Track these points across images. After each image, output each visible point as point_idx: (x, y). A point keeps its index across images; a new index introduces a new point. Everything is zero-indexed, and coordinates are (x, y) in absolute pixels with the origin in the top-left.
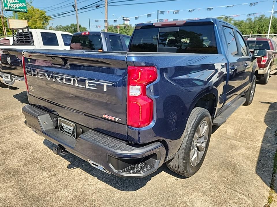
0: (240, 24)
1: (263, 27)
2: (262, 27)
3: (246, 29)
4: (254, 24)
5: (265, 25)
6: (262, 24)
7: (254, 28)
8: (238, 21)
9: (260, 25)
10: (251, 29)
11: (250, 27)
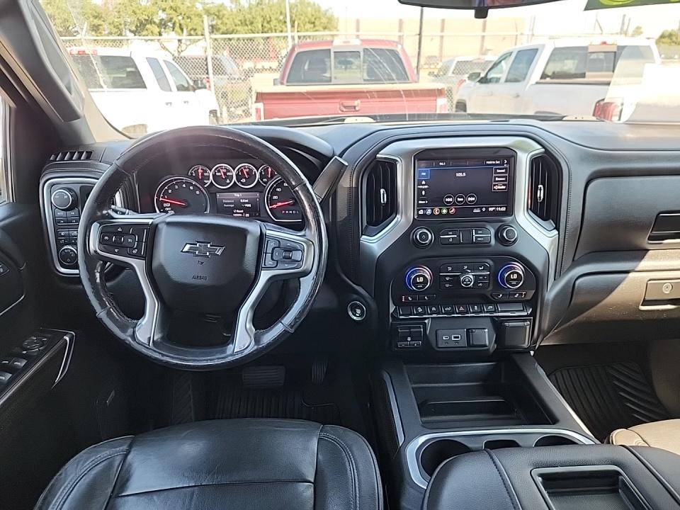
0: (219, 11)
1: (270, 21)
2: (268, 22)
3: (236, 25)
4: (251, 13)
5: (273, 18)
6: (268, 16)
7: (252, 23)
8: (211, 5)
9: (264, 18)
10: (247, 25)
11: (243, 21)
